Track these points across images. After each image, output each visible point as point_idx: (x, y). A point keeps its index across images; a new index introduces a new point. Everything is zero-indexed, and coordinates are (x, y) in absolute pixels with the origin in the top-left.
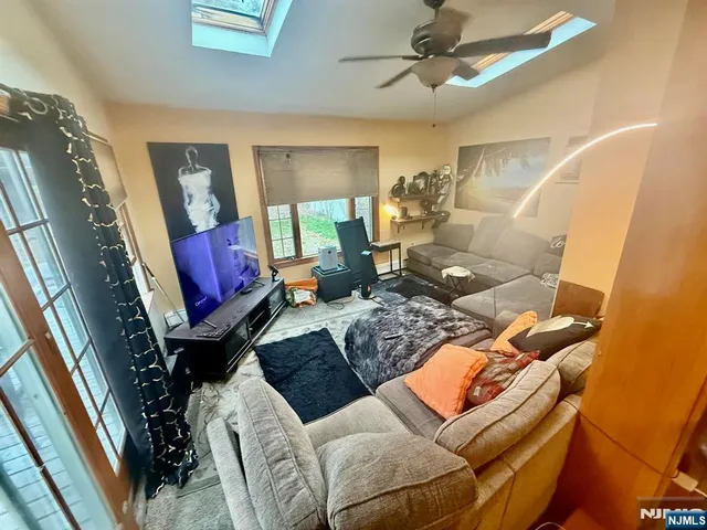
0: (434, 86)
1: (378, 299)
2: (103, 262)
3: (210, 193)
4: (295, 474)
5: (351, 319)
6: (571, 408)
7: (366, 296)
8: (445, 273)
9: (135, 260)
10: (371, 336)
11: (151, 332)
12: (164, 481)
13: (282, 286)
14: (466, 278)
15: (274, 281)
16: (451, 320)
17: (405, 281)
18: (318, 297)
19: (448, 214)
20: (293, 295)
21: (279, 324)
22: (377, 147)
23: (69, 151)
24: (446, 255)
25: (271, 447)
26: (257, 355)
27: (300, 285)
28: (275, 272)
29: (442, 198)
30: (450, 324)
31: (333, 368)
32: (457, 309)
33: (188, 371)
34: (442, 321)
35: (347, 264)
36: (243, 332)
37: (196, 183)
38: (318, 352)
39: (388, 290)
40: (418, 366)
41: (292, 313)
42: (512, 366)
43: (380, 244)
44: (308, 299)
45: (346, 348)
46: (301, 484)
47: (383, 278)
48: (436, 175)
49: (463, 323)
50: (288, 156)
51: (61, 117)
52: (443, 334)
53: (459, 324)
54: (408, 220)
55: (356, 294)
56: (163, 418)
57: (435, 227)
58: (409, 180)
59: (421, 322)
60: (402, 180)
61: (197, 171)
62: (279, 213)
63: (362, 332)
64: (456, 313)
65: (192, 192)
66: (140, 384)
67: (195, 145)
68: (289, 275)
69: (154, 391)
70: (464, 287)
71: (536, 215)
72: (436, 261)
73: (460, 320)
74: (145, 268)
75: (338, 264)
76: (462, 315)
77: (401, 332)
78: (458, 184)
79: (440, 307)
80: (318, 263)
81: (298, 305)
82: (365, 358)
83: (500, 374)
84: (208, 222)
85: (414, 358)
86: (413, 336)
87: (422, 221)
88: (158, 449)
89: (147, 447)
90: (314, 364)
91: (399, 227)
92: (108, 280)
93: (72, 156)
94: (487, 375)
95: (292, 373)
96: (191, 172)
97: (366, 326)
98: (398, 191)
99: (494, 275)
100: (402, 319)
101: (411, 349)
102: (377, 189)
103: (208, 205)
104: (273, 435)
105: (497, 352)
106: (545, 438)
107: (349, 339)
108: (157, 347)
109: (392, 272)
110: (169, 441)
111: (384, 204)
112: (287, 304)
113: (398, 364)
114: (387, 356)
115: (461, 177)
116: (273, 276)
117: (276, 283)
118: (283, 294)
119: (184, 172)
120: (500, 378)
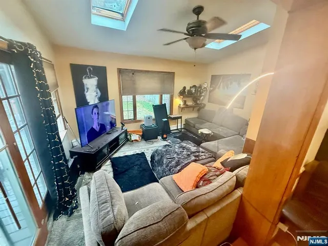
0: (195, 49)
1: (169, 141)
2: (43, 115)
3: (97, 88)
4: (109, 209)
5: (154, 149)
6: (239, 193)
7: (164, 139)
8: (200, 131)
9: (60, 115)
10: (162, 157)
11: (62, 147)
12: (62, 213)
13: (126, 132)
14: (209, 134)
15: (122, 129)
16: (199, 152)
17: (183, 133)
18: (142, 138)
19: (205, 105)
20: (131, 136)
21: (122, 149)
22: (174, 73)
23: (32, 67)
24: (202, 123)
25: (102, 198)
26: (111, 161)
27: (134, 132)
28: (123, 125)
29: (202, 97)
30: (198, 154)
31: (144, 170)
32: (202, 148)
33: (79, 166)
34: (194, 152)
35: (157, 124)
36: (105, 151)
37: (91, 83)
38: (138, 163)
39: (175, 137)
40: (179, 171)
41: (130, 144)
42: (218, 173)
43: (172, 116)
44: (137, 139)
45: (151, 161)
46: (110, 213)
47: (173, 132)
48: (200, 87)
49: (203, 154)
50: (133, 74)
51: (29, 52)
52: (193, 158)
53: (201, 154)
54: (186, 107)
55: (159, 138)
56: (64, 185)
57: (199, 110)
58: (188, 88)
59: (185, 152)
60: (185, 88)
61: (91, 78)
62: (127, 99)
63: (158, 155)
64: (201, 149)
65: (88, 87)
66: (55, 169)
67: (92, 66)
68: (129, 127)
69: (61, 173)
70: (208, 138)
71: (243, 108)
72: (197, 125)
73: (202, 152)
74: (64, 119)
75: (152, 124)
76: (204, 151)
77: (175, 156)
78: (210, 92)
79: (194, 146)
80: (143, 123)
81: (133, 141)
82: (158, 167)
83: (212, 176)
84: (95, 101)
85: (178, 168)
86: (180, 158)
87: (193, 107)
88: (61, 199)
89: (56, 197)
90: (136, 168)
91: (182, 109)
92: (44, 122)
93: (33, 69)
94: (207, 177)
95: (125, 171)
96: (89, 78)
97: (160, 152)
98: (183, 93)
99: (221, 134)
100: (177, 150)
101: (178, 164)
102: (173, 92)
103: (95, 93)
104: (104, 193)
105: (215, 167)
106: (224, 204)
107: (153, 157)
108: (64, 154)
109: (177, 129)
110: (66, 196)
111: (176, 98)
112: (127, 140)
113: (171, 170)
114: (167, 166)
115: (211, 89)
116: (122, 127)
117: (123, 130)
118: (126, 136)
119: (85, 78)
120: (212, 178)
